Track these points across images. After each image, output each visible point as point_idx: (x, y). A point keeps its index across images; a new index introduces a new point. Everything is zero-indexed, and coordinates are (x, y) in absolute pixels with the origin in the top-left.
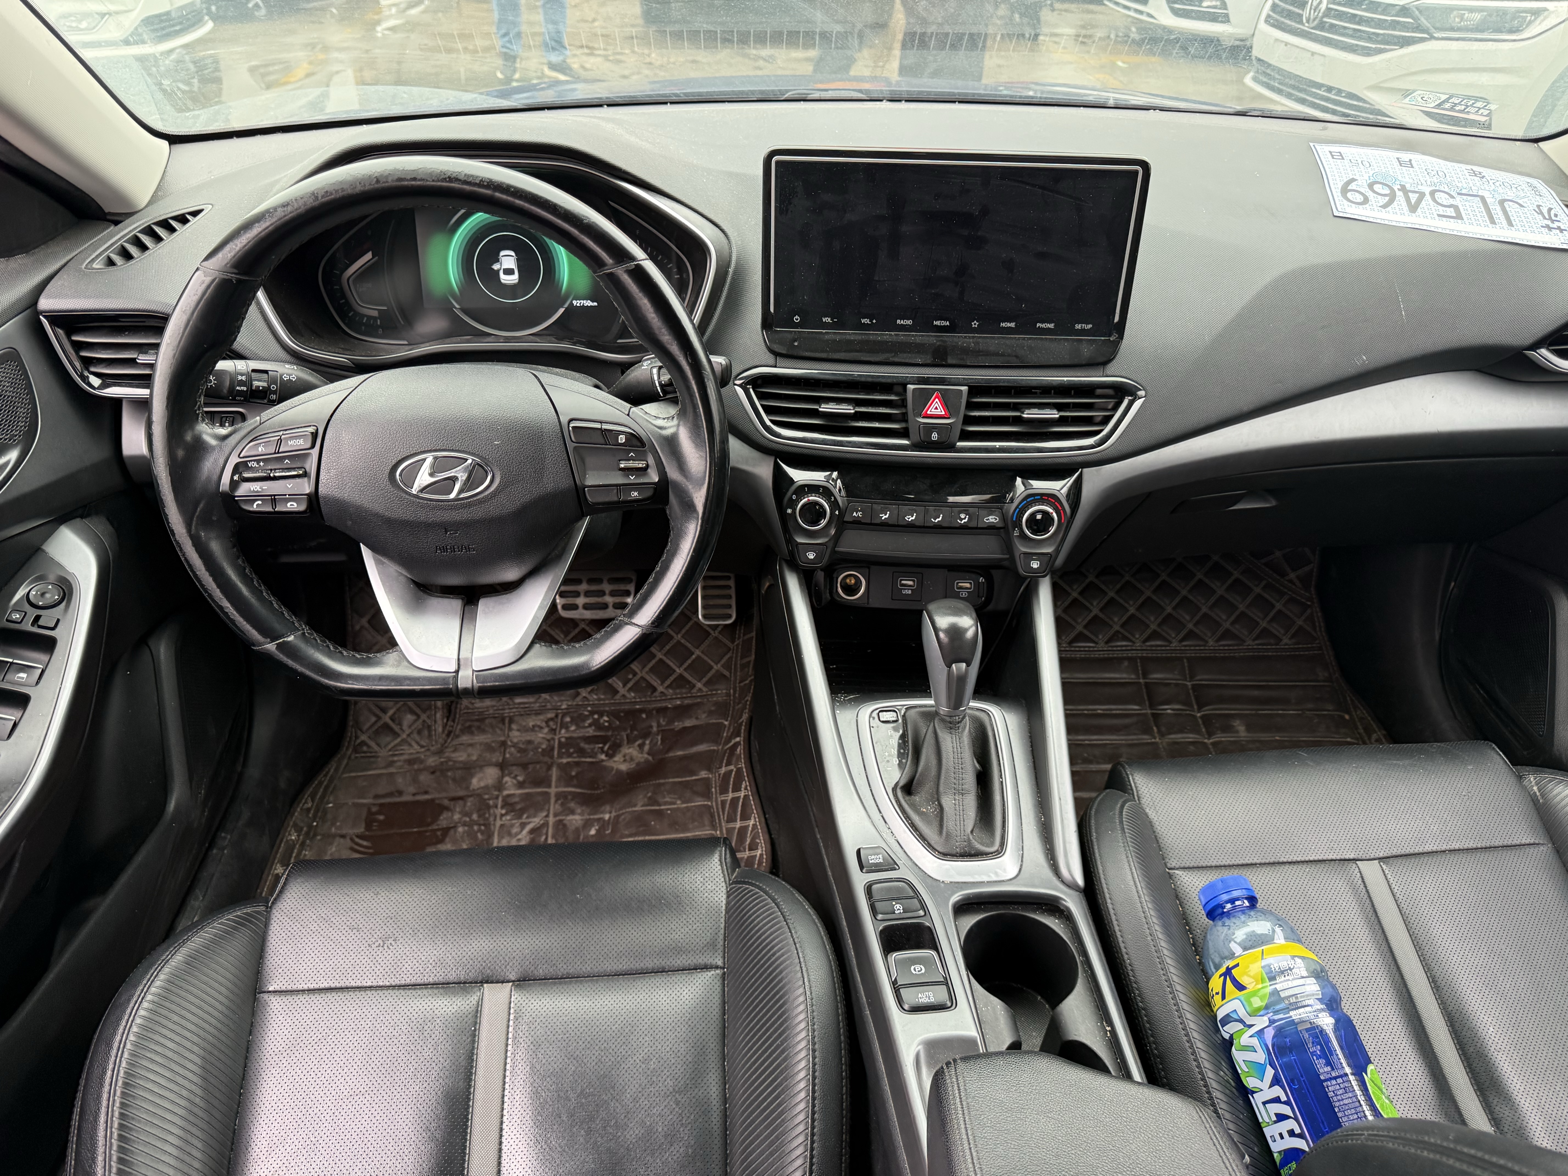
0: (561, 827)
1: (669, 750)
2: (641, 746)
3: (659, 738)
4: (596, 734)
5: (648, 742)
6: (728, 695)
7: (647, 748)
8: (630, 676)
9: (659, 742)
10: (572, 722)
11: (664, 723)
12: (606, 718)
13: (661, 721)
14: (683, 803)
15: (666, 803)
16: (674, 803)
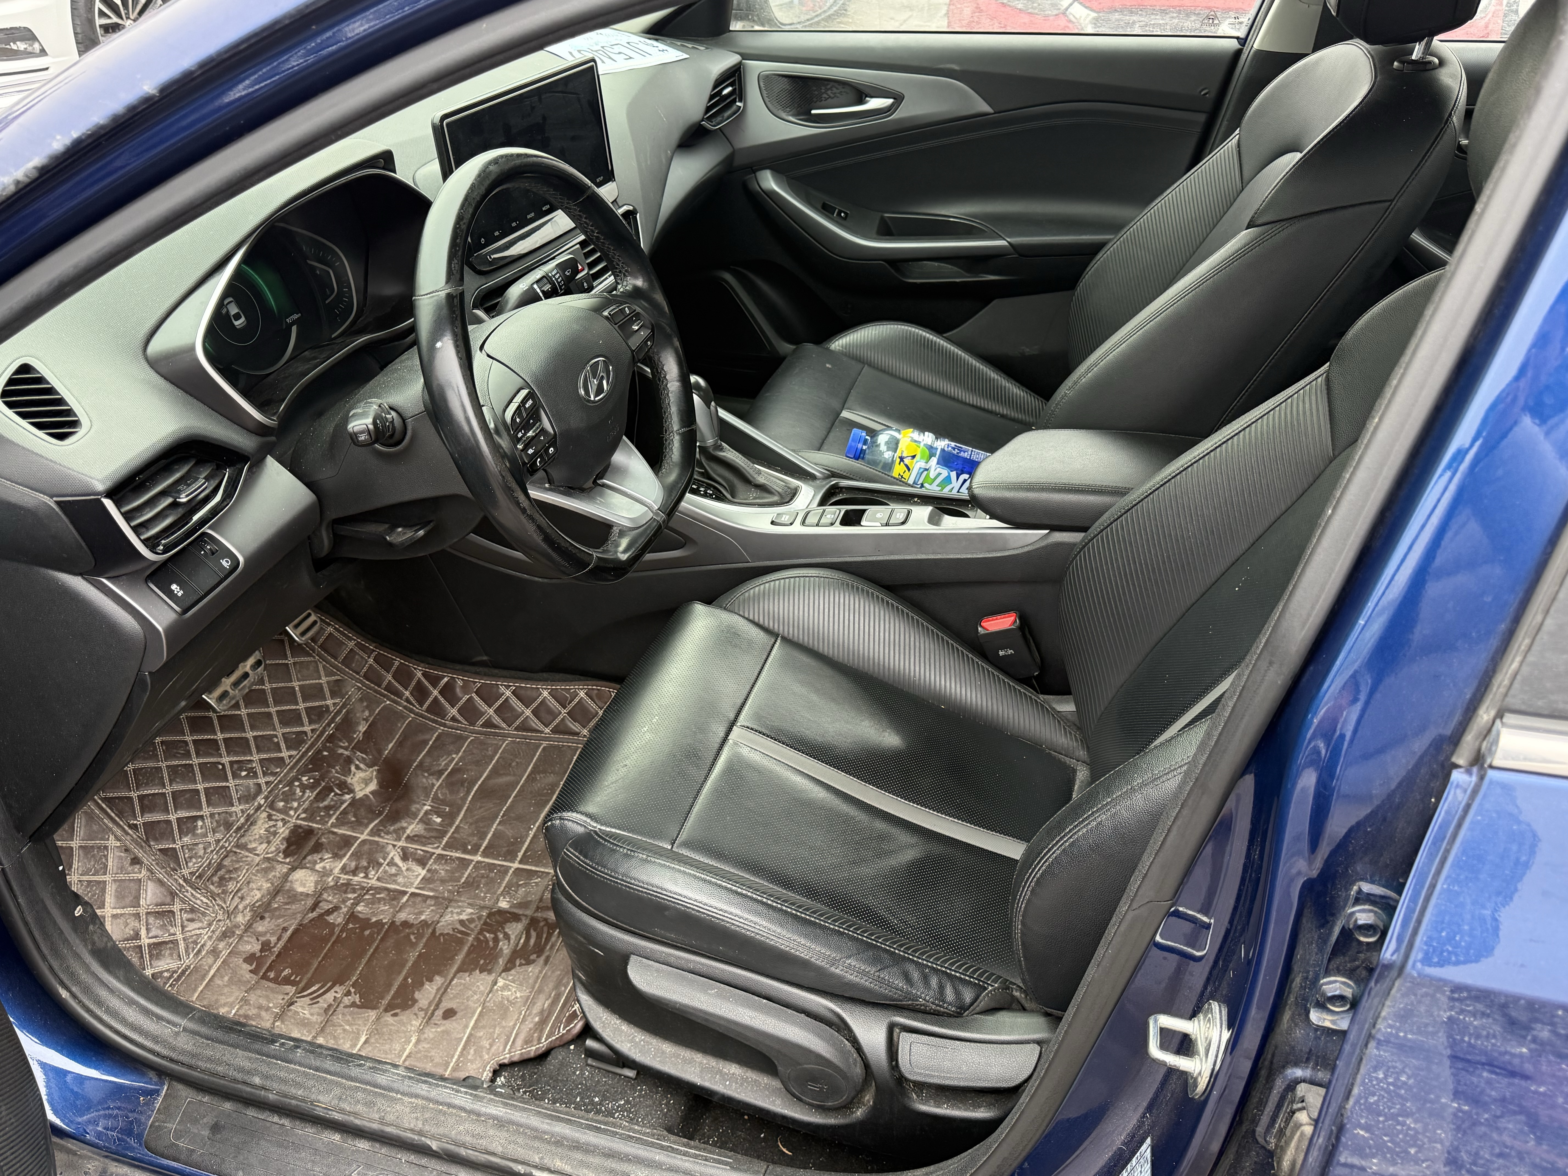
0: (416, 839)
1: (380, 752)
2: (358, 768)
3: (359, 753)
4: (315, 793)
5: (357, 763)
6: (359, 689)
7: (362, 766)
8: (276, 740)
9: (364, 756)
10: (286, 802)
11: (346, 744)
12: (304, 779)
13: (342, 744)
14: (457, 754)
15: (447, 765)
16: (454, 759)
